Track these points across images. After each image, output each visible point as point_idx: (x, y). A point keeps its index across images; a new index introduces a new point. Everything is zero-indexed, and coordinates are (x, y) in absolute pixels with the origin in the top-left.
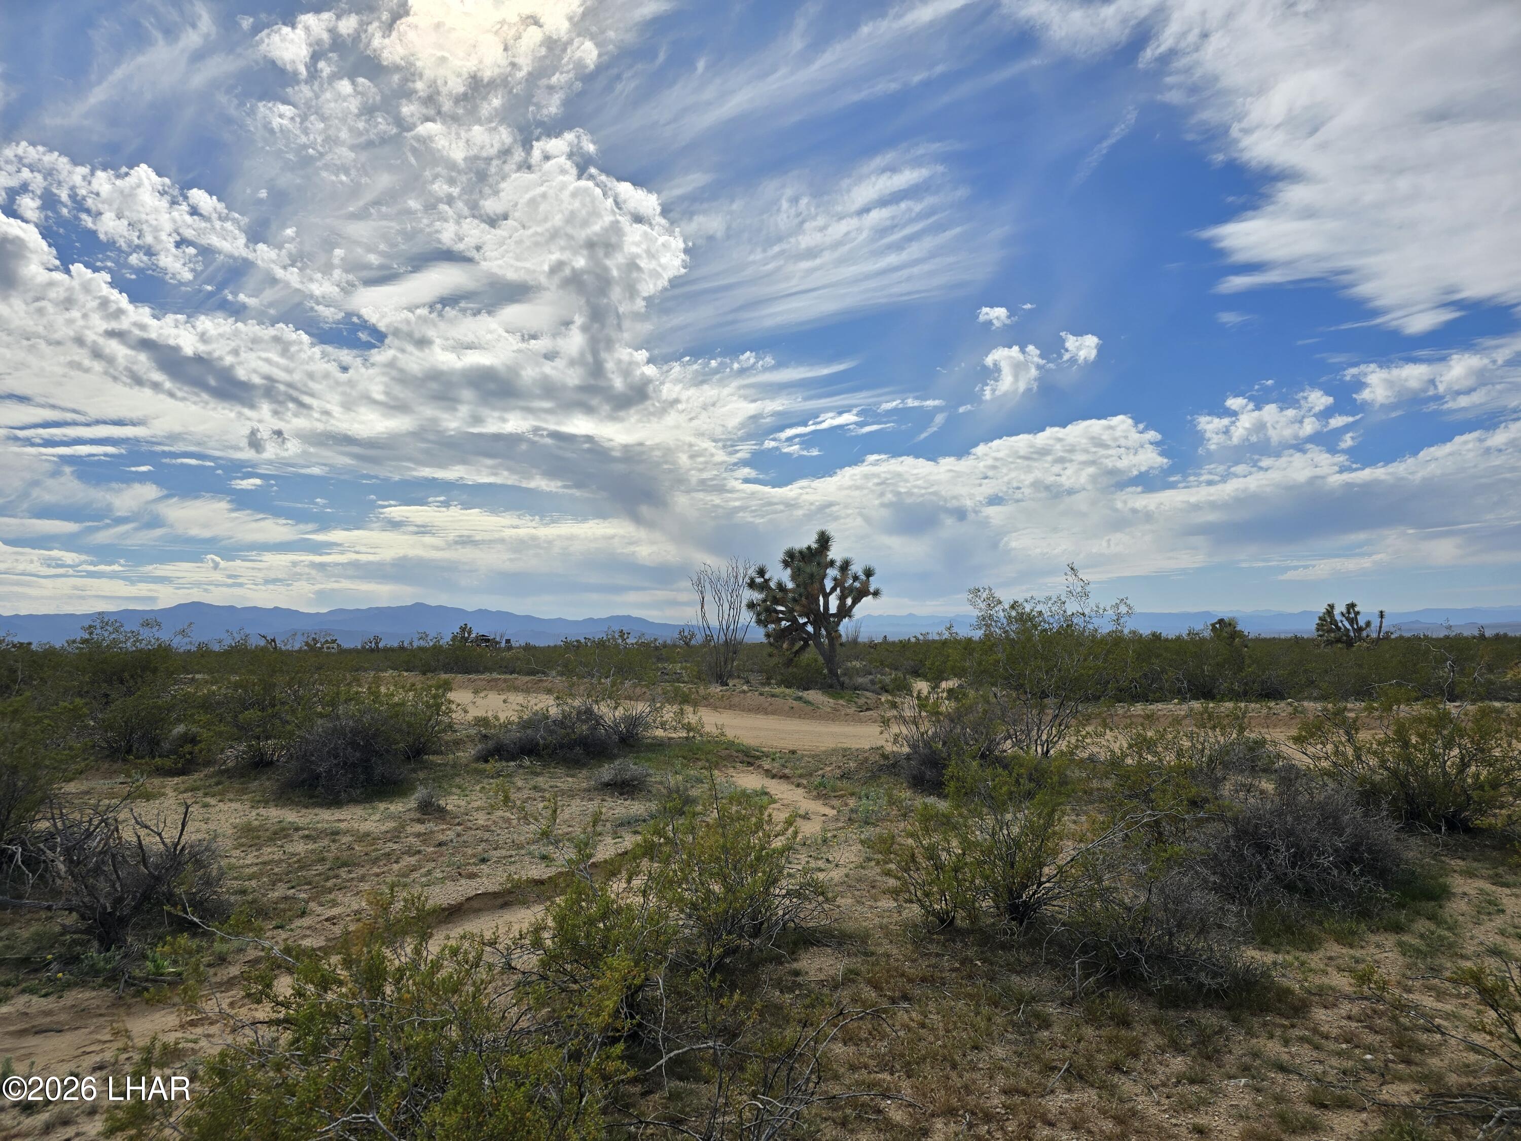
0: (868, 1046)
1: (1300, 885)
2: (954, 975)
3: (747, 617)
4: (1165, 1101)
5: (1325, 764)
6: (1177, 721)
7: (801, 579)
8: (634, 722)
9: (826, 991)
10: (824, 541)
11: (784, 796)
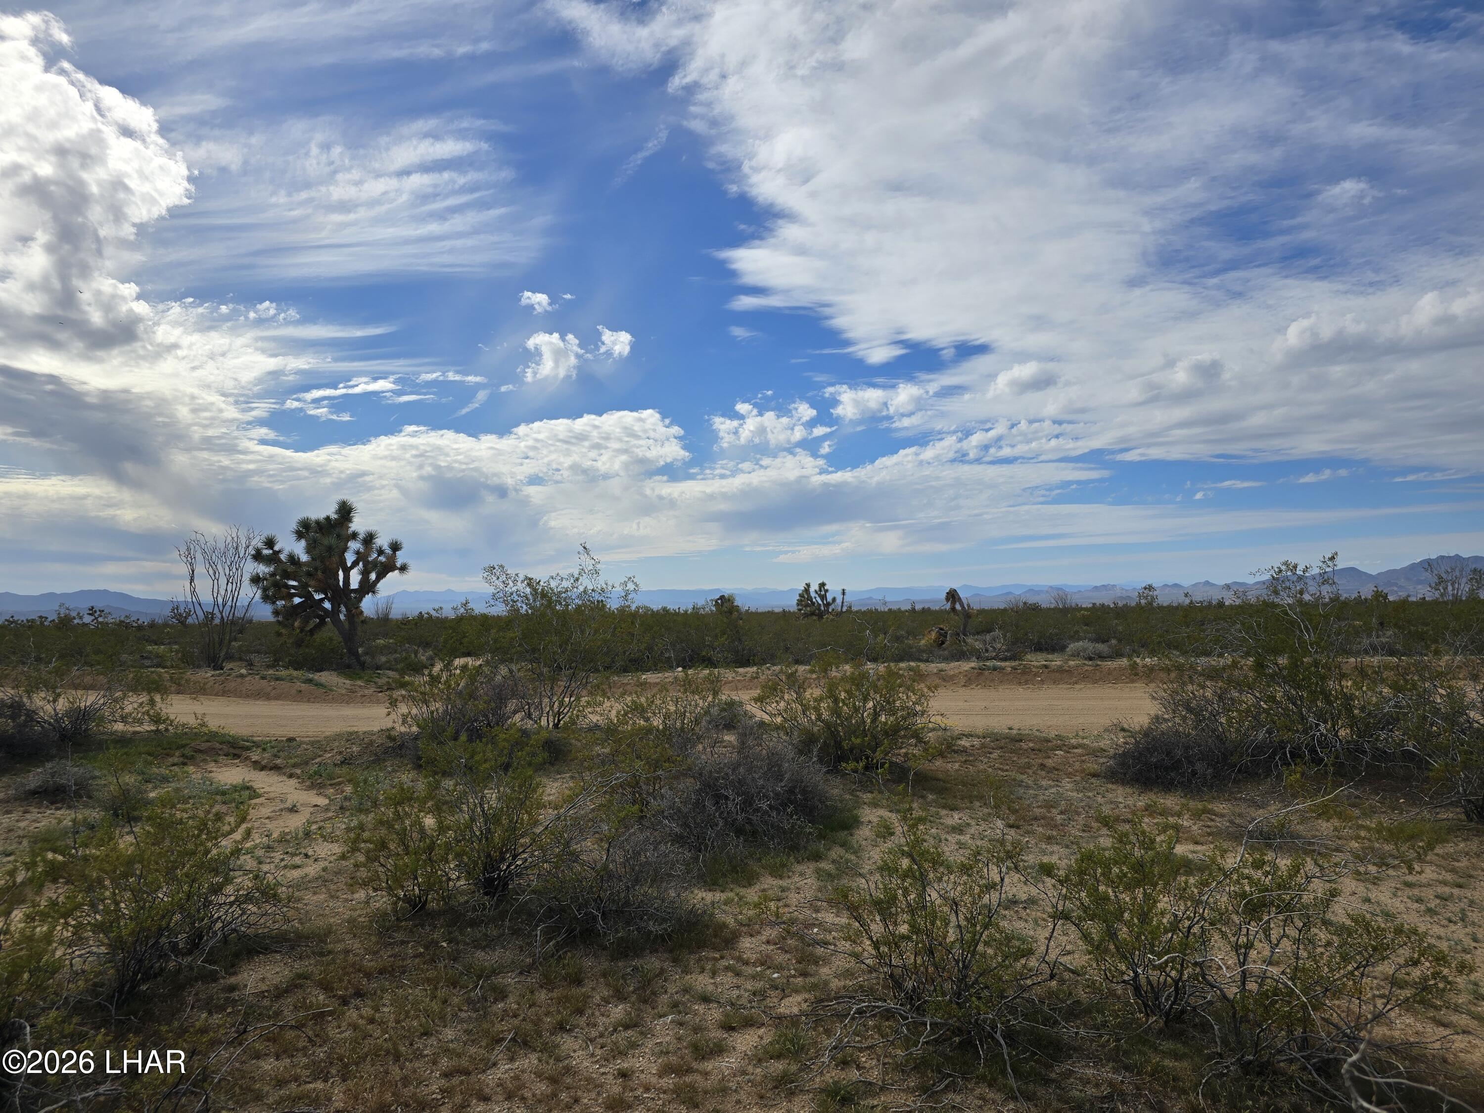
0: (305, 1055)
1: (748, 827)
2: (417, 960)
3: (249, 593)
4: (598, 1052)
5: (779, 720)
6: (663, 688)
7: (317, 552)
8: (81, 716)
9: (266, 1003)
10: (345, 511)
11: (272, 789)
